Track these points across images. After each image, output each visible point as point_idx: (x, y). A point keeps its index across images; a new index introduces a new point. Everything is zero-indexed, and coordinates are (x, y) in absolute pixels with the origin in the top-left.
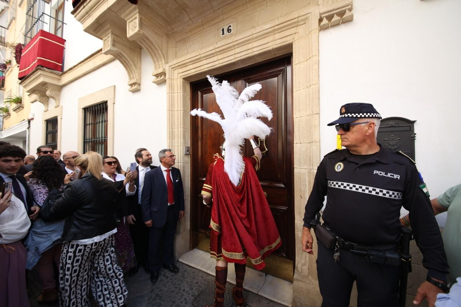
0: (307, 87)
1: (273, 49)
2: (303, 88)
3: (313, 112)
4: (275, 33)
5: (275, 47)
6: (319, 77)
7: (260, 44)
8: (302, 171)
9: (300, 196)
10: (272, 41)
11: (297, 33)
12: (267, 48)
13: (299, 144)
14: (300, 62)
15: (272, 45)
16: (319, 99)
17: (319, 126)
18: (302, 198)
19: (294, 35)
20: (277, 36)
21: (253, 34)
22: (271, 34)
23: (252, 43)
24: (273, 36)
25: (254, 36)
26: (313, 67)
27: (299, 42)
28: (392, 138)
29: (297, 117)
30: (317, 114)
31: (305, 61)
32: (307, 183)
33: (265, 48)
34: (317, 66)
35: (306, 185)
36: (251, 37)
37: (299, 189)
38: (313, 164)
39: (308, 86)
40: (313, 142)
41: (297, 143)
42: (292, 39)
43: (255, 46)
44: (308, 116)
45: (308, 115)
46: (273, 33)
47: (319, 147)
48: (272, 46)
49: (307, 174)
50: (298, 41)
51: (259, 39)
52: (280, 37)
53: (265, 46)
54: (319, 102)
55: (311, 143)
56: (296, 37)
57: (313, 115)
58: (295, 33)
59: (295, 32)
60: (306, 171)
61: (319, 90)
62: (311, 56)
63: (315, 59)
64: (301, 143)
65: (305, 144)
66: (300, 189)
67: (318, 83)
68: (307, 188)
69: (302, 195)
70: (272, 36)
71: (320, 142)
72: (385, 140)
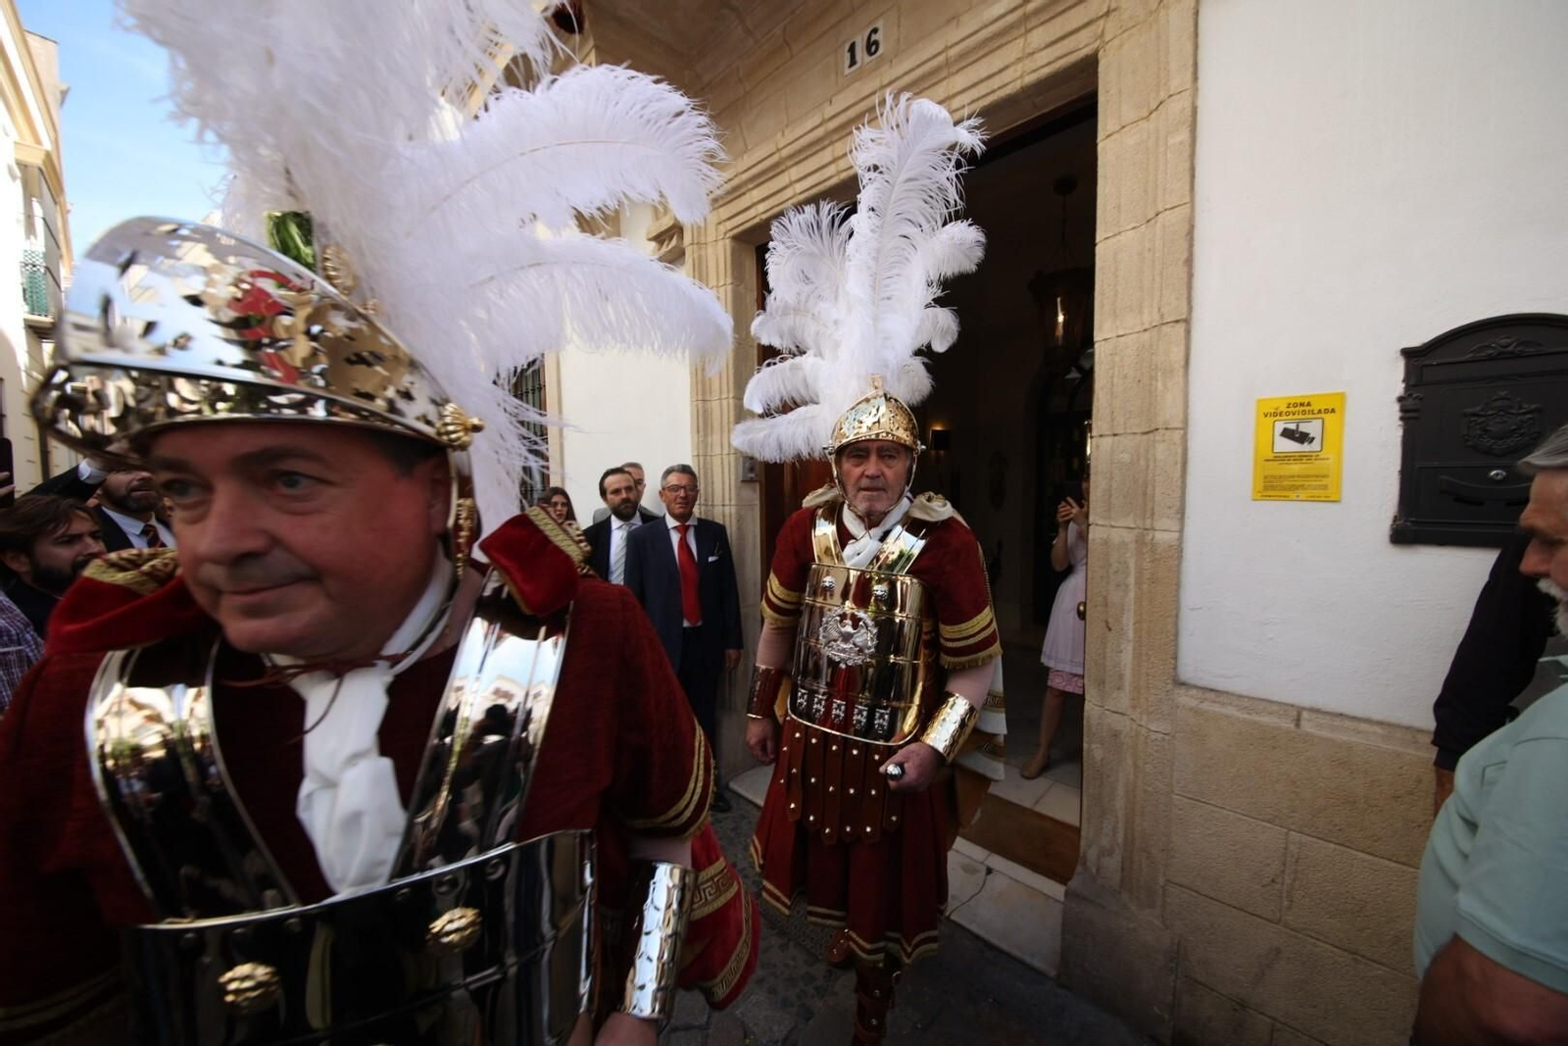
0: (1148, 221)
1: (1022, 88)
2: (1133, 225)
3: (1162, 316)
4: (1029, 26)
5: (1030, 79)
6: (1193, 176)
7: (976, 80)
8: (1116, 536)
9: (1104, 624)
10: (1019, 60)
11: (1114, 10)
12: (999, 88)
13: (1109, 440)
14: (1123, 127)
15: (1019, 74)
16: (1189, 262)
17: (1182, 370)
18: (1110, 630)
19: (1101, 22)
20: (1038, 37)
21: (947, 48)
22: (1015, 33)
23: (945, 83)
24: (1020, 42)
25: (952, 52)
26: (1171, 142)
27: (1121, 46)
28: (1499, 403)
29: (1105, 340)
30: (1177, 321)
31: (1143, 119)
32: (1131, 580)
33: (993, 92)
34: (1184, 135)
35: (1127, 586)
36: (941, 58)
37: (1100, 599)
38: (1153, 509)
39: (1151, 214)
40: (1157, 429)
41: (1101, 436)
42: (1096, 40)
43: (955, 91)
44: (1145, 330)
45: (1147, 326)
46: (1023, 30)
47: (1180, 450)
48: (1021, 77)
49: (1132, 546)
50: (1116, 42)
51: (971, 60)
52: (1048, 40)
53: (995, 83)
54: (1190, 276)
55: (1151, 435)
56: (1111, 26)
57: (1164, 328)
58: (1107, 14)
59: (1105, 10)
60: (1129, 537)
61: (1192, 227)
62: (1163, 95)
63: (1178, 106)
64: (1115, 435)
65: (1131, 437)
66: (1105, 598)
67: (1188, 200)
68: (1132, 595)
69: (1110, 620)
70: (1017, 41)
71: (1185, 427)
72: (1465, 415)
